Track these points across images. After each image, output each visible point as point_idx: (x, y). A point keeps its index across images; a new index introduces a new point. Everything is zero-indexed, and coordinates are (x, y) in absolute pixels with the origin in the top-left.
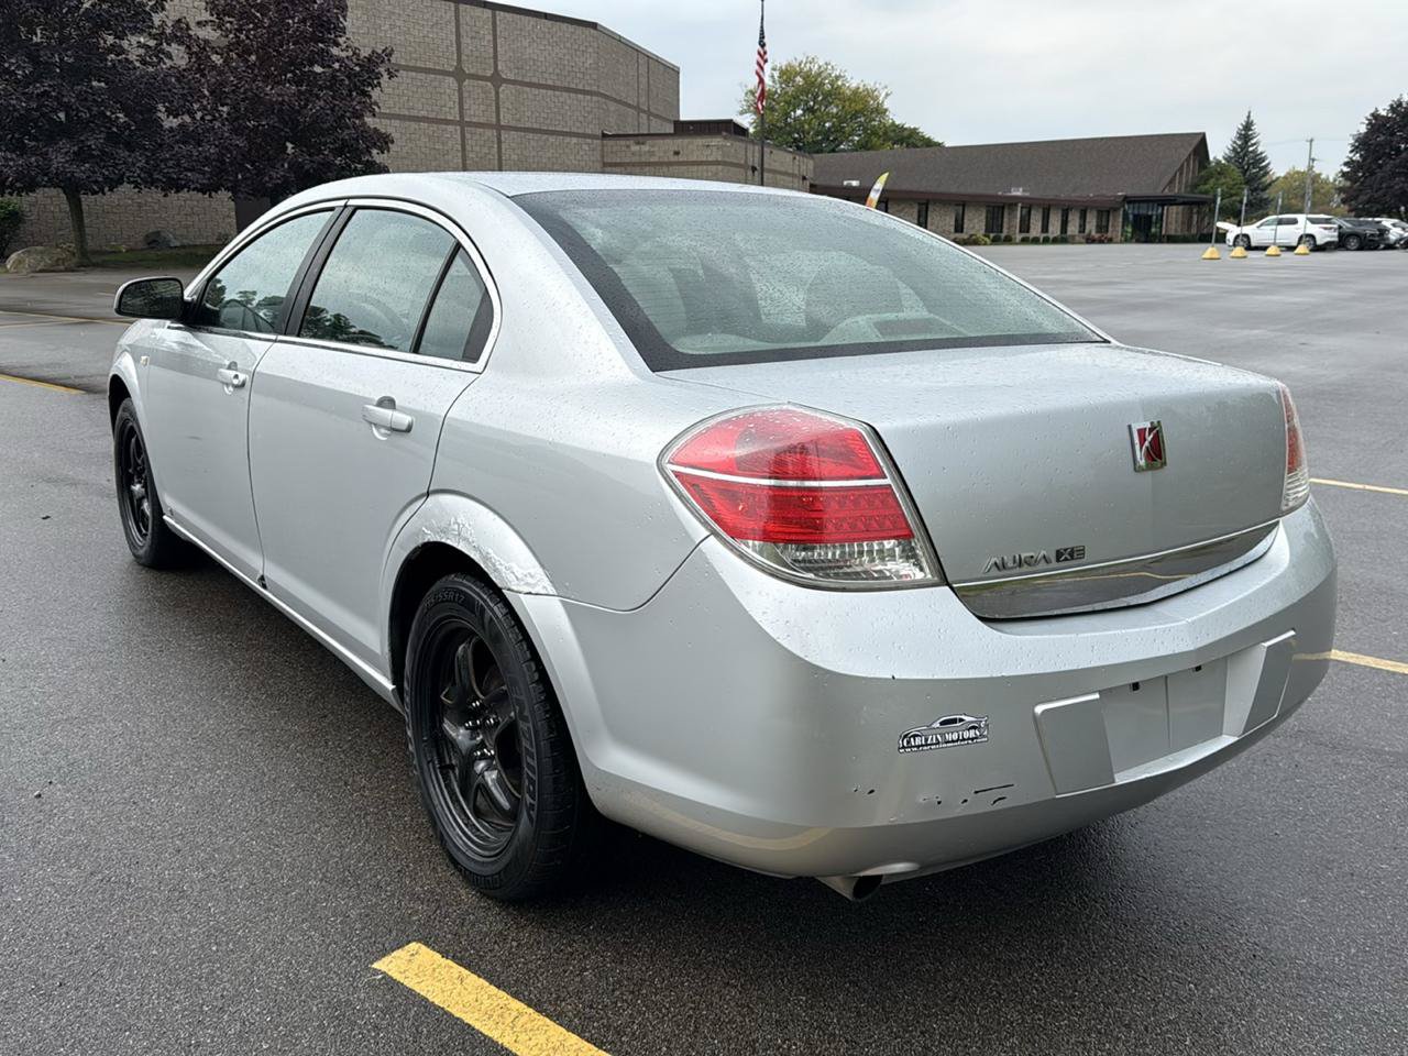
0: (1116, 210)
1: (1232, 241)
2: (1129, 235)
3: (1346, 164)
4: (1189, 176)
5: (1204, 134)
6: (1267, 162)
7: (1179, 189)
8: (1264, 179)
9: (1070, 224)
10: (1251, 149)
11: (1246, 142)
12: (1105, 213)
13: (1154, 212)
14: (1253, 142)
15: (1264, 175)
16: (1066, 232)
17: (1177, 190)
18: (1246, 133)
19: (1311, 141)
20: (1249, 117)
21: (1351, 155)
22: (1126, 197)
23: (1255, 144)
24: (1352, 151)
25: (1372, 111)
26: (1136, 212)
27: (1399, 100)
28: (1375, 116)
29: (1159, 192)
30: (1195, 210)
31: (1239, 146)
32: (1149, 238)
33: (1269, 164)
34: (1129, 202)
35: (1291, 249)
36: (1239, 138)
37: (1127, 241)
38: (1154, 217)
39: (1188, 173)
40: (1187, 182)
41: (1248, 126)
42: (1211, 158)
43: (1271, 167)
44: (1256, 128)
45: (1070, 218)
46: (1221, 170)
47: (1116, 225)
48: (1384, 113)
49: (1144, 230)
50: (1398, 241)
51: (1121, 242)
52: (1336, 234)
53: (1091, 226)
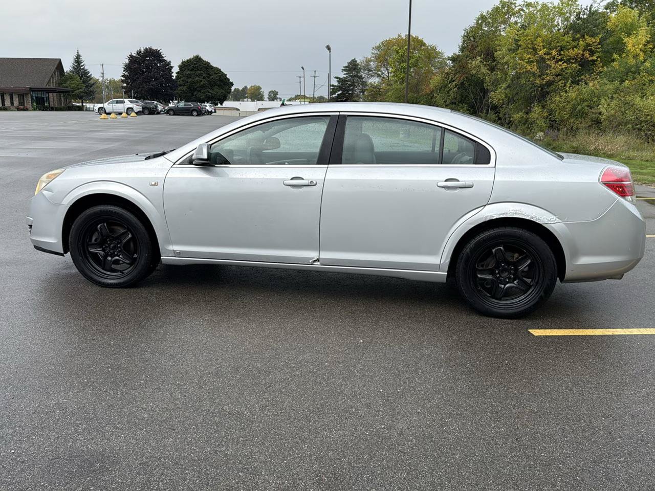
0: (27, 94)
1: (97, 110)
2: (35, 107)
3: (122, 76)
4: (56, 79)
5: (60, 60)
6: (90, 74)
7: (53, 85)
8: (90, 82)
9: (6, 101)
10: (82, 68)
11: (79, 64)
12: (22, 96)
13: (45, 96)
14: (82, 64)
15: (90, 80)
16: (5, 105)
17: (52, 86)
18: (78, 60)
19: (103, 65)
20: (78, 53)
21: (124, 72)
22: (30, 88)
23: (83, 66)
24: (124, 71)
25: (130, 54)
26: (36, 96)
27: (140, 50)
28: (131, 56)
29: (44, 86)
30: (62, 95)
31: (76, 66)
32: (45, 109)
33: (91, 75)
34: (33, 91)
35: (120, 114)
36: (75, 62)
37: (34, 110)
38: (45, 98)
39: (55, 78)
40: (56, 81)
41: (78, 57)
42: (65, 71)
43: (92, 76)
44: (82, 58)
45: (5, 98)
46: (70, 77)
47: (28, 102)
48: (135, 55)
49: (41, 104)
50: (161, 111)
51: (32, 110)
52: (141, 108)
53: (16, 103)
